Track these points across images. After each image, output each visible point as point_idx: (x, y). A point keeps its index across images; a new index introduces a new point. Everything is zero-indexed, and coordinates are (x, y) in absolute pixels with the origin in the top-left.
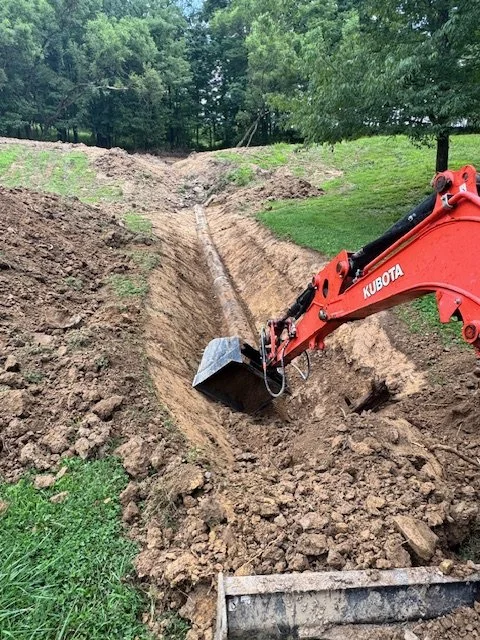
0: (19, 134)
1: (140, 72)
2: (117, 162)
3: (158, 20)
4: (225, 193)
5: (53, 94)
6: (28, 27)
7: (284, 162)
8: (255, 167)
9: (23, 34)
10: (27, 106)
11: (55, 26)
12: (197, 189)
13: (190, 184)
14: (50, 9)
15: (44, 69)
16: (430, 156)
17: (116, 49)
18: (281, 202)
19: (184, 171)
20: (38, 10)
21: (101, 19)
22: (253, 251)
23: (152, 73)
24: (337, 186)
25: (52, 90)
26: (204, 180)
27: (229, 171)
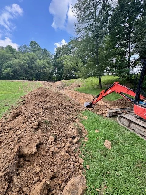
0: (24, 79)
1: (45, 68)
2: (46, 83)
3: (48, 60)
4: (65, 87)
5: (29, 73)
6: (26, 62)
7: (74, 82)
8: (69, 83)
9: (25, 63)
10: (24, 74)
11: (30, 61)
12: (60, 87)
13: (58, 86)
14: (29, 59)
15: (27, 68)
16: (98, 80)
17: (41, 65)
18: (76, 88)
19: (57, 84)
20: (27, 59)
21: (38, 60)
22: (77, 95)
23: (47, 68)
24: (83, 85)
25: (28, 72)
26: (61, 85)
27: (65, 84)
